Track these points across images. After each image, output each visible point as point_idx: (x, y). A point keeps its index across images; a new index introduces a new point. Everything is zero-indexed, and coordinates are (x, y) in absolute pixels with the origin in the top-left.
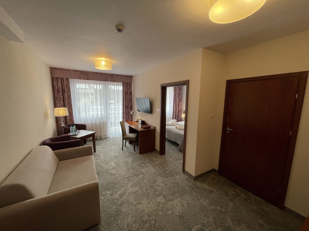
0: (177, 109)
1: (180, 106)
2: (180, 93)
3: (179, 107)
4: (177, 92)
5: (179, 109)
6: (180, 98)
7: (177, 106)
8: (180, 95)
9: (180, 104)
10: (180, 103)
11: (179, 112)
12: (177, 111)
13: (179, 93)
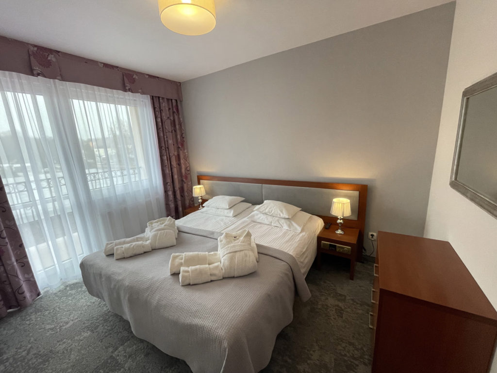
0: (175, 170)
1: (182, 161)
2: (177, 123)
3: (179, 164)
4: (165, 118)
5: (183, 170)
6: (179, 137)
7: (174, 163)
8: (177, 127)
9: (182, 156)
10: (181, 153)
11: (182, 181)
12: (176, 177)
13: (174, 121)
